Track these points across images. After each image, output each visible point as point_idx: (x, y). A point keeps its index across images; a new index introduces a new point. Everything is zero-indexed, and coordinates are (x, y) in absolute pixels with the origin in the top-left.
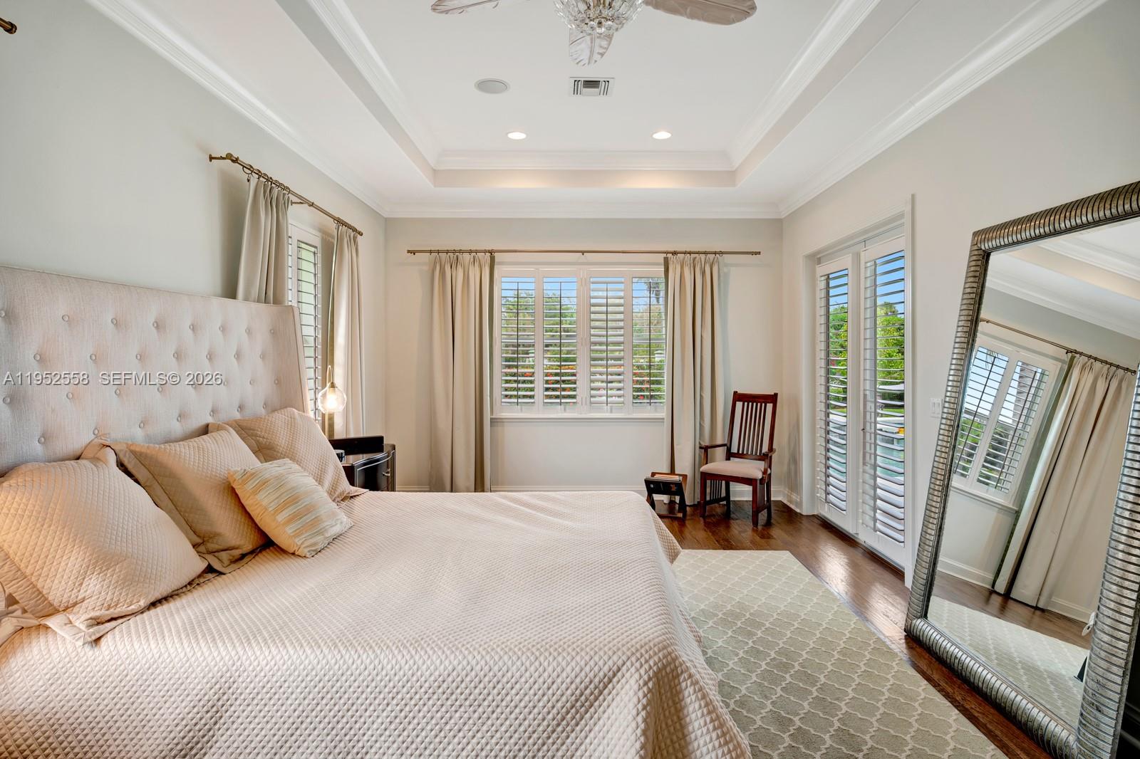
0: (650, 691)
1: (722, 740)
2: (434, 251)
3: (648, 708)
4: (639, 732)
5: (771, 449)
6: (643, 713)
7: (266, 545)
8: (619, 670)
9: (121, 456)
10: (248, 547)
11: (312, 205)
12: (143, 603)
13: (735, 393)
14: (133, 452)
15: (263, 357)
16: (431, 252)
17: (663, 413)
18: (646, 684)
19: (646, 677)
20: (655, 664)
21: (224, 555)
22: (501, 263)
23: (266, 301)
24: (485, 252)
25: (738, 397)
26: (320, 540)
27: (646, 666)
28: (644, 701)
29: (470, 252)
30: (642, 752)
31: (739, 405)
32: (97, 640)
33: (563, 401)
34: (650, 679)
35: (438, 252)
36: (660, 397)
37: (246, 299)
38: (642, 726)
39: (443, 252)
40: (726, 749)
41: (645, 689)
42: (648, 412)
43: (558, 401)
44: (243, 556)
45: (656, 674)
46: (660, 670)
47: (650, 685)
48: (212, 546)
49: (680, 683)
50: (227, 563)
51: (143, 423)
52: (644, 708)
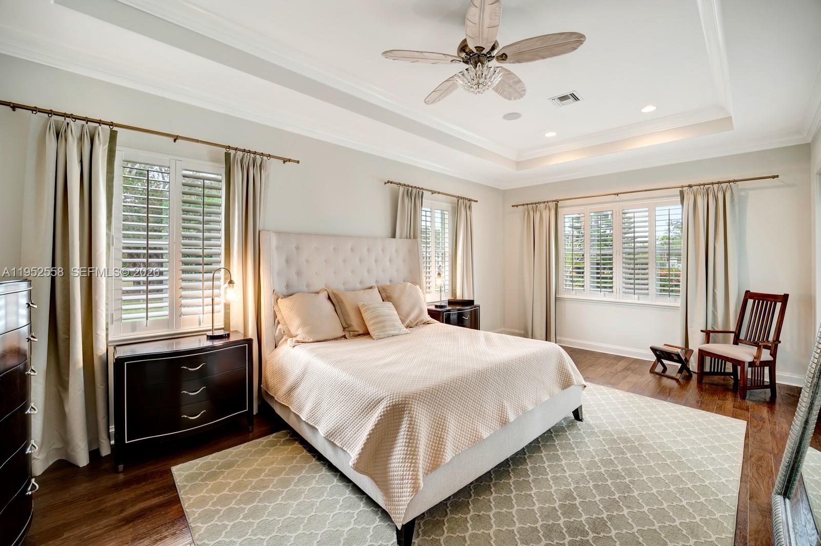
0: (387, 410)
1: (407, 444)
2: (525, 204)
3: (383, 417)
4: (374, 424)
5: (777, 340)
6: (380, 418)
7: (367, 334)
8: (383, 399)
9: (329, 294)
10: (361, 332)
11: (439, 193)
12: (312, 340)
13: (747, 292)
14: (333, 293)
15: (404, 261)
16: (523, 205)
17: (679, 302)
18: (387, 407)
19: (388, 405)
20: (396, 402)
21: (352, 333)
22: (562, 207)
23: (410, 238)
24: (553, 201)
25: (749, 295)
26: (382, 334)
27: (391, 401)
28: (382, 414)
29: (544, 202)
30: (371, 432)
31: (750, 302)
32: (294, 346)
33: (602, 290)
34: (389, 406)
35: (527, 204)
36: (679, 291)
37: (401, 238)
38: (376, 422)
39: (530, 204)
40: (406, 448)
41: (385, 409)
42: (668, 301)
43: (599, 290)
44: (359, 335)
45: (393, 406)
46: (395, 405)
47: (388, 409)
48: (350, 329)
49: (404, 414)
50: (351, 335)
51: (344, 284)
52: (381, 416)
